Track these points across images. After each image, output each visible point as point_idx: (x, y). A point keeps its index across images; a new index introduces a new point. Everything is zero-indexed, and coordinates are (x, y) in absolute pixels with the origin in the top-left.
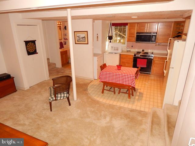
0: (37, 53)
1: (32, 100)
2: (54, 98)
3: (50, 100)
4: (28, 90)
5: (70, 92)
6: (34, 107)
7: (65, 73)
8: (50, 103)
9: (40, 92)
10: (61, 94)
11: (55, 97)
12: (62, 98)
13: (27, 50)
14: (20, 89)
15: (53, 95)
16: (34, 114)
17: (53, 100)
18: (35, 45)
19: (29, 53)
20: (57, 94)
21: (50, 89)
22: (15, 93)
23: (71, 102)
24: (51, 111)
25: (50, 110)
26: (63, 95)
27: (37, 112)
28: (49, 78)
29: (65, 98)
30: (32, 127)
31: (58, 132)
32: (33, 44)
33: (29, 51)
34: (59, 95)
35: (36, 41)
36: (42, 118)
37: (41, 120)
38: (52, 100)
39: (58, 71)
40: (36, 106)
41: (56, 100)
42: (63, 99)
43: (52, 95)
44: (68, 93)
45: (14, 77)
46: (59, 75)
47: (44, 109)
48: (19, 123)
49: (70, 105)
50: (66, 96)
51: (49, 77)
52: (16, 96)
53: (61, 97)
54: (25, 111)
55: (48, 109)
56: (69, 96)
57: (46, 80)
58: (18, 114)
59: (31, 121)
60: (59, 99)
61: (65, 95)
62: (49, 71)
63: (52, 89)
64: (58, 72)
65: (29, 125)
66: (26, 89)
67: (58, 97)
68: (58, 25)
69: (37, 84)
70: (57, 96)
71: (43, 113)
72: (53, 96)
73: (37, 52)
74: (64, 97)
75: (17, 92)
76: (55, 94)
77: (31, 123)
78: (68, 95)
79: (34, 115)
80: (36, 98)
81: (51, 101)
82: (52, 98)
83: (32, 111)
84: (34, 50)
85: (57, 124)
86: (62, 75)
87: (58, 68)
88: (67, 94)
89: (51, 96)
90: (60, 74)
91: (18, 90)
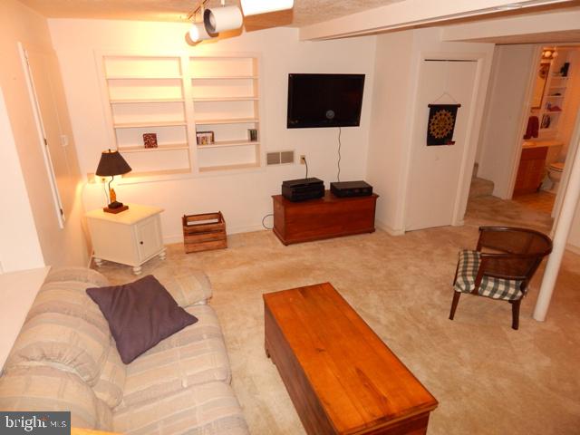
0: (453, 143)
1: (406, 268)
2: (472, 287)
3: (459, 286)
4: (399, 238)
5: (529, 287)
6: (406, 287)
7: (520, 222)
8: (457, 296)
9: (427, 253)
10: (497, 282)
11: (477, 283)
12: (497, 296)
13: (429, 131)
14: (381, 230)
15: (473, 275)
16: (403, 305)
17: (467, 291)
18: (454, 118)
19: (432, 140)
20: (487, 276)
21: (466, 254)
22: (368, 236)
23: (521, 318)
24: (451, 318)
25: (449, 315)
26: (502, 288)
27: (412, 304)
28: (462, 223)
29: (507, 298)
30: (394, 338)
31: (460, 389)
32: (449, 114)
33: (434, 134)
34: (491, 284)
35: (459, 106)
36: (421, 327)
37: (419, 330)
38: (464, 287)
39: (495, 207)
40: (413, 287)
41: (475, 292)
42: (500, 299)
43: (468, 273)
44: (522, 288)
45: (378, 196)
46: (497, 221)
47: (433, 306)
48: (367, 311)
49: (515, 326)
50: (514, 296)
51: (465, 219)
52: (369, 244)
53: (494, 291)
54: (385, 288)
55: (443, 310)
56: (521, 297)
57: (453, 224)
58: (369, 288)
59: (394, 320)
60: (487, 293)
61: (512, 291)
62: (470, 200)
63: (472, 256)
64: (496, 211)
65: (387, 326)
66: (395, 234)
67: (484, 287)
68: (543, 62)
69: (426, 230)
70: (482, 282)
71: (426, 314)
72: (471, 279)
73: (453, 140)
74: (505, 294)
75: (373, 234)
76: (480, 275)
77: (392, 324)
78: (520, 294)
79: (404, 308)
80: (416, 266)
81: (459, 290)
82: (467, 283)
83: (400, 296)
84: (445, 134)
85: (462, 365)
86: (509, 223)
87: (496, 200)
88: (516, 289)
89: (464, 275)
90: (500, 218)
91: (377, 231)
